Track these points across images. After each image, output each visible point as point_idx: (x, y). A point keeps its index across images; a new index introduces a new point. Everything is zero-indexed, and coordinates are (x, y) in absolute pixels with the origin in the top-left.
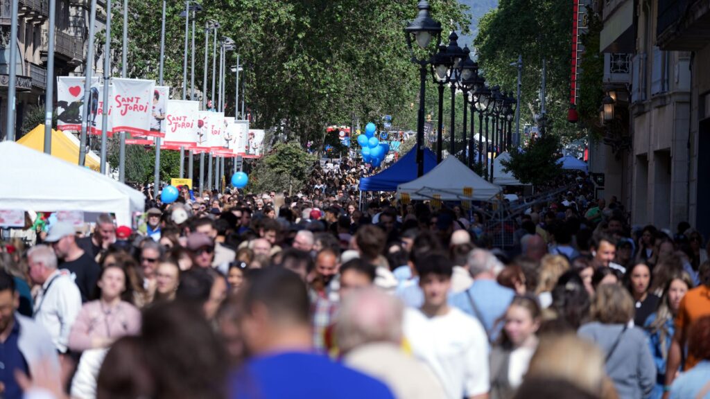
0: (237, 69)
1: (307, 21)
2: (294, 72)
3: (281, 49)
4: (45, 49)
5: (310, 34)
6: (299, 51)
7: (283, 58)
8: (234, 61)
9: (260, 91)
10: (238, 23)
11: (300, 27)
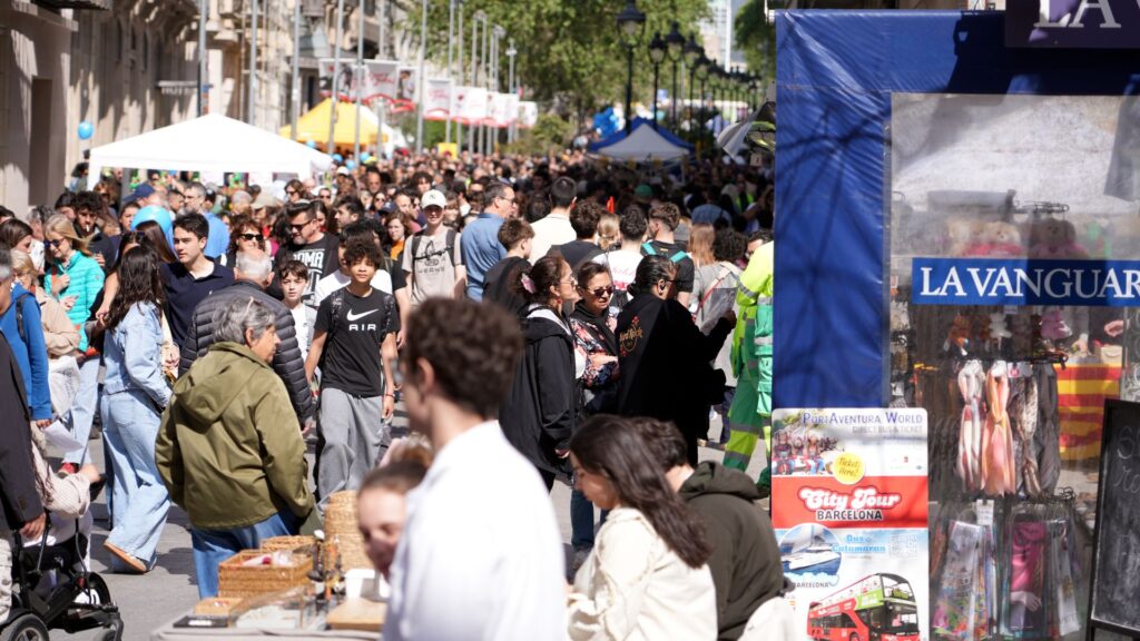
0: (511, 52)
1: (572, 12)
2: (559, 54)
3: (550, 35)
4: (354, 35)
5: (574, 22)
6: (565, 37)
7: (552, 42)
8: (509, 46)
9: (532, 71)
10: (513, 14)
11: (565, 16)
